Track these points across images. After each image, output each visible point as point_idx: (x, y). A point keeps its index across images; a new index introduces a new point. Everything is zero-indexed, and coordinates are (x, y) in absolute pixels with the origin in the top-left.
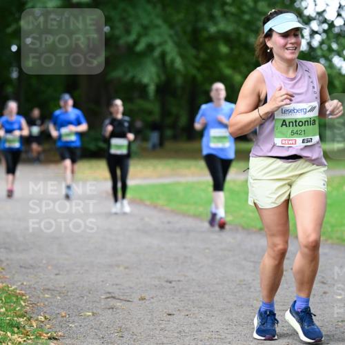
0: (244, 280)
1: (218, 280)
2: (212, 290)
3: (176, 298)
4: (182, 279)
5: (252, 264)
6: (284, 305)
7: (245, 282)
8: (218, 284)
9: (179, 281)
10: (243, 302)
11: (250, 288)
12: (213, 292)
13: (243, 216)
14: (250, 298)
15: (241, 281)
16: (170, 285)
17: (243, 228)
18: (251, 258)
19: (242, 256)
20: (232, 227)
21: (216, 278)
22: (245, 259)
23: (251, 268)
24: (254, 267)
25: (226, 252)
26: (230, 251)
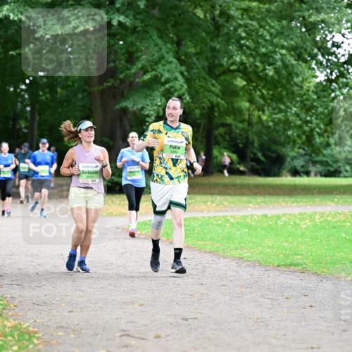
0: (262, 318)
1: (235, 317)
3: (192, 336)
4: (198, 316)
5: (270, 301)
6: (302, 343)
7: (262, 320)
8: (235, 322)
9: (196, 318)
10: (261, 340)
11: (268, 325)
12: (230, 329)
14: (267, 336)
15: (258, 319)
16: (186, 322)
17: (260, 265)
18: (268, 295)
19: (259, 293)
20: (249, 263)
21: (233, 316)
22: (262, 296)
23: (270, 306)
24: (272, 304)
25: (243, 289)
26: (247, 288)
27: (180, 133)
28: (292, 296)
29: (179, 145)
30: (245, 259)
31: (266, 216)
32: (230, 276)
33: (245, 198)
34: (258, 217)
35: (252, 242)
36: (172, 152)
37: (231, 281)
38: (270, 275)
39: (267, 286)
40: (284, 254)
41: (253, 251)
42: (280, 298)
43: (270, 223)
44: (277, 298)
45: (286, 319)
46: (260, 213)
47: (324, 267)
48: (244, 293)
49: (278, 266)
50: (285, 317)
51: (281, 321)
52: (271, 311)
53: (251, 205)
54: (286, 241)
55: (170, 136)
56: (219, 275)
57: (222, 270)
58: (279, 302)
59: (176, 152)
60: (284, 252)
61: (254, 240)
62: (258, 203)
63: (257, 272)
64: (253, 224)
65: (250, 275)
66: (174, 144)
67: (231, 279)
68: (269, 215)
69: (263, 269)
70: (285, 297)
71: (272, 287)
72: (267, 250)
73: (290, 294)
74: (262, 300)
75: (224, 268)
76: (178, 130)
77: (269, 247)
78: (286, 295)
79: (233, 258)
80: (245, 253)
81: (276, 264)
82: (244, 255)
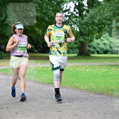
0: (42, 101)
2: (31, 104)
3: (19, 107)
5: (45, 96)
6: (56, 110)
7: (43, 102)
8: (33, 103)
10: (42, 109)
11: (44, 104)
12: (32, 105)
13: (42, 79)
14: (44, 107)
16: (17, 103)
17: (42, 83)
18: (45, 93)
19: (42, 93)
20: (38, 83)
21: (33, 101)
22: (43, 94)
23: (45, 97)
24: (46, 96)
25: (36, 92)
26: (38, 91)
27: (62, 30)
28: (53, 94)
29: (61, 36)
30: (37, 81)
31: (44, 67)
32: (32, 87)
33: (37, 61)
34: (41, 67)
35: (39, 76)
36: (57, 39)
37: (32, 89)
38: (45, 87)
39: (44, 91)
40: (50, 80)
41: (39, 79)
42: (49, 94)
43: (45, 69)
44: (48, 94)
45: (51, 102)
46: (42, 66)
47: (64, 84)
48: (37, 93)
49: (48, 84)
50: (50, 101)
51: (49, 102)
52: (46, 99)
53: (39, 63)
54: (51, 75)
55: (56, 31)
56: (28, 87)
57: (29, 85)
58: (48, 96)
59: (60, 39)
60: (50, 79)
61: (40, 75)
62: (42, 63)
63: (41, 86)
64: (40, 69)
65: (39, 87)
66: (58, 35)
67: (32, 88)
68: (45, 66)
69: (43, 85)
70: (50, 94)
71: (46, 91)
72: (45, 78)
73: (52, 93)
74: (42, 95)
75: (30, 84)
76: (61, 29)
77: (45, 77)
78: (51, 93)
79: (33, 81)
80: (37, 79)
81: (47, 83)
82: (37, 80)
